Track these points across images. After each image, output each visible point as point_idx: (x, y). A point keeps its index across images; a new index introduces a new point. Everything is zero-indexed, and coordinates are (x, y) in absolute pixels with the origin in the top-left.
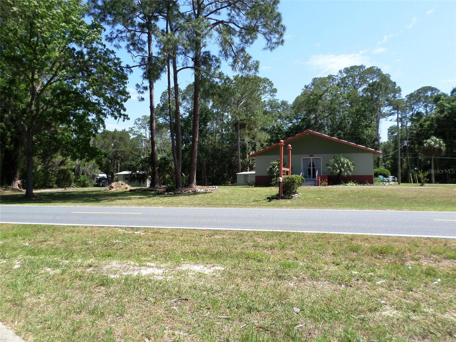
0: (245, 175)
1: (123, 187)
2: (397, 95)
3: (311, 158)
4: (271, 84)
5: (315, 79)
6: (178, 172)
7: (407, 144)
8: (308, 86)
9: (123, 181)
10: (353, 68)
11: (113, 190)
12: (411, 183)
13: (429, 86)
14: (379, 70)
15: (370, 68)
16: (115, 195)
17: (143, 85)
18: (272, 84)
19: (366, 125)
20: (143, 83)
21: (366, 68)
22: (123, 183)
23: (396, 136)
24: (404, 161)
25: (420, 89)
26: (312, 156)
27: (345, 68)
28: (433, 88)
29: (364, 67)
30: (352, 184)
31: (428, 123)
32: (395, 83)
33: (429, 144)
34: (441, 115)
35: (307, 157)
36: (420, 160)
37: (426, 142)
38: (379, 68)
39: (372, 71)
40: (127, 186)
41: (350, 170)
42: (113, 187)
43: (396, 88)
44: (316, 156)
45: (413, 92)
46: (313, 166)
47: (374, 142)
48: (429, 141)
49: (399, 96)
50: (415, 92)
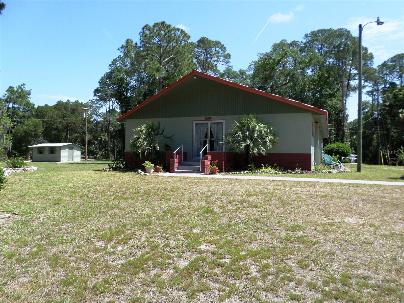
3: (209, 122)
4: (223, 48)
7: (378, 115)
12: (382, 164)
14: (349, 32)
18: (225, 48)
19: (330, 94)
23: (367, 112)
24: (374, 138)
25: (395, 57)
26: (210, 119)
27: (312, 32)
30: (268, 170)
35: (201, 120)
36: (392, 137)
38: (348, 30)
41: (264, 144)
43: (368, 54)
44: (216, 119)
46: (211, 136)
47: (338, 114)
49: (370, 63)
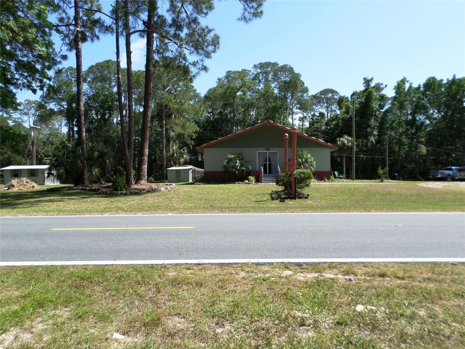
0: (177, 171)
1: (29, 185)
2: (305, 95)
3: (268, 152)
5: (229, 72)
6: (130, 166)
8: (221, 79)
9: (28, 177)
10: (268, 64)
11: (15, 189)
13: (331, 88)
14: (292, 68)
15: (284, 65)
16: (20, 196)
17: (61, 53)
20: (61, 50)
21: (279, 66)
22: (28, 181)
26: (269, 150)
28: (334, 91)
29: (278, 65)
31: (334, 122)
32: (303, 83)
33: (342, 141)
34: (347, 115)
35: (263, 150)
37: (339, 141)
38: (291, 66)
39: (285, 69)
40: (34, 184)
42: (13, 186)
43: (304, 87)
44: (273, 150)
45: (317, 93)
46: (269, 161)
48: (342, 139)
50: (318, 93)
